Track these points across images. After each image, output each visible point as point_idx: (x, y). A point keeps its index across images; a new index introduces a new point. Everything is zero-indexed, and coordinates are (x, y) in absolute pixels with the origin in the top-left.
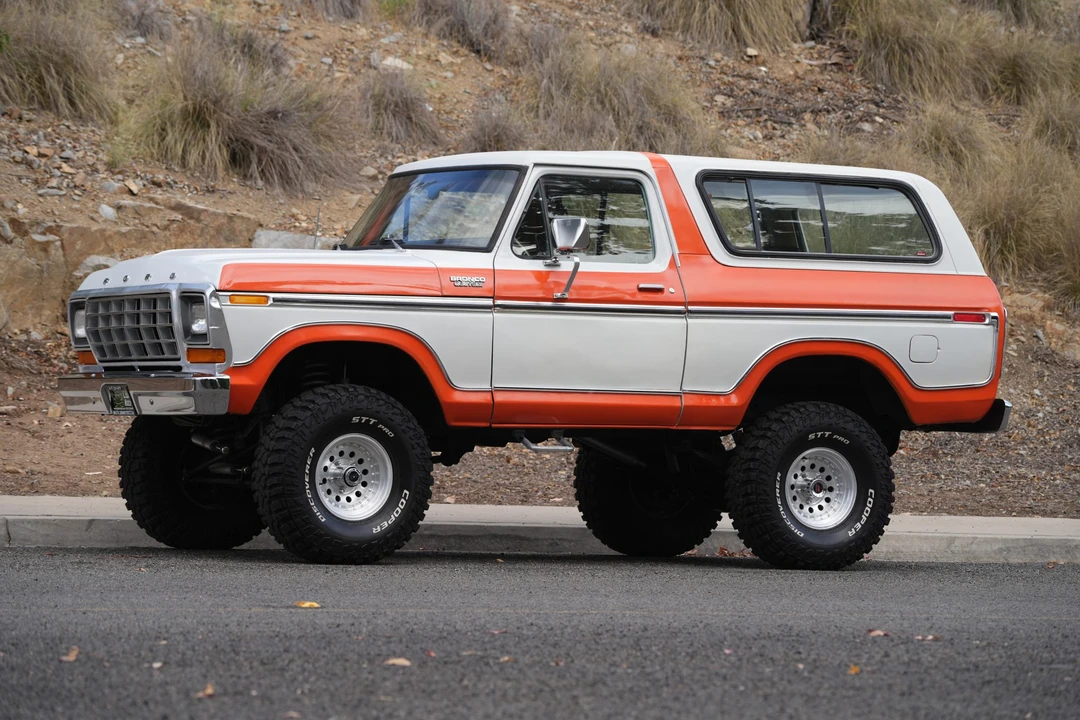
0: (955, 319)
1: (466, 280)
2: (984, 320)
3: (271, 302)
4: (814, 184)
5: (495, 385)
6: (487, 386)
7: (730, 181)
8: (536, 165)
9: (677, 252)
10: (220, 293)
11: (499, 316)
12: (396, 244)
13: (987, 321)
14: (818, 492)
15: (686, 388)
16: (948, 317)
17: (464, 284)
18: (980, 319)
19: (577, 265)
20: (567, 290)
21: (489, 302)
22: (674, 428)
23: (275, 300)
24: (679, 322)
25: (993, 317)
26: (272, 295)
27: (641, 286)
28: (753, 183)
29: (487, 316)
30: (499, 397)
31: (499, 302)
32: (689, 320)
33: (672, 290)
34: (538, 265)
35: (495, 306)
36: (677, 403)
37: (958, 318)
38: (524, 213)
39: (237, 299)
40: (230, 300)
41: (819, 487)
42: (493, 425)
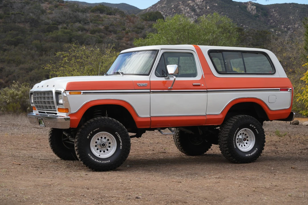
0: (280, 90)
1: (141, 84)
2: (288, 90)
3: (82, 93)
4: (240, 53)
5: (151, 115)
6: (149, 116)
7: (217, 52)
8: (161, 49)
9: (203, 74)
10: (66, 91)
11: (152, 95)
13: (289, 91)
14: (245, 141)
15: (207, 113)
16: (278, 90)
17: (141, 86)
18: (287, 90)
19: (175, 79)
20: (172, 86)
21: (149, 91)
22: (204, 125)
23: (83, 93)
24: (205, 94)
25: (290, 89)
26: (82, 91)
27: (193, 84)
28: (224, 53)
29: (148, 95)
30: (153, 119)
31: (152, 91)
32: (208, 94)
33: (203, 85)
34: (163, 79)
35: (151, 92)
36: (205, 118)
37: (281, 90)
38: (158, 63)
39: (72, 93)
40: (69, 93)
41: (245, 140)
42: (151, 127)
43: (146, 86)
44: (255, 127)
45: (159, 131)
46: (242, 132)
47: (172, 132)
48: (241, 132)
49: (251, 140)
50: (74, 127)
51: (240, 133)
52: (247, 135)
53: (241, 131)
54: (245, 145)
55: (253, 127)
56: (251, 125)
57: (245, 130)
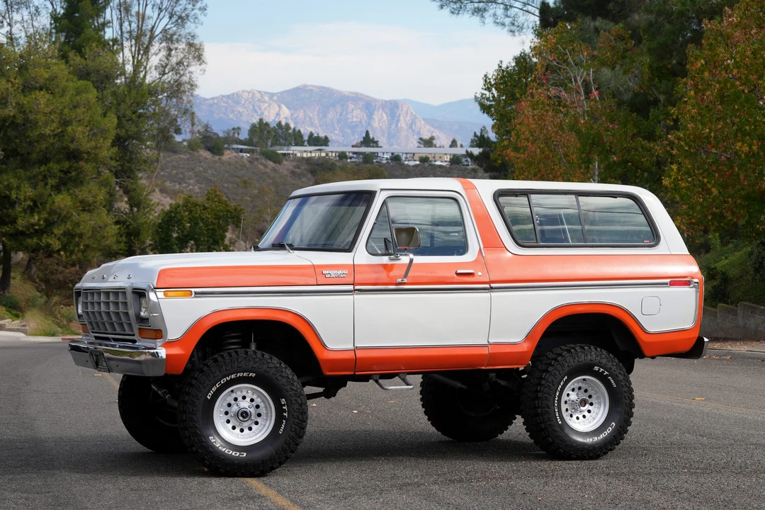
0: (670, 285)
1: (333, 273)
2: (689, 285)
3: (193, 295)
4: (573, 196)
5: (358, 345)
6: (351, 347)
7: (517, 196)
8: (382, 190)
9: (482, 246)
10: (157, 290)
11: (358, 297)
12: (287, 247)
13: (691, 286)
14: (584, 406)
15: (491, 341)
16: (666, 283)
17: (333, 276)
18: (687, 283)
19: (411, 261)
20: (405, 277)
21: (351, 287)
22: (484, 368)
23: (196, 293)
24: (486, 295)
25: (696, 282)
26: (193, 290)
27: (459, 271)
28: (533, 197)
29: (349, 298)
30: (360, 354)
31: (357, 287)
32: (493, 294)
33: (480, 274)
34: (385, 260)
35: (355, 290)
36: (485, 351)
37: (672, 284)
38: (375, 223)
39: (170, 294)
40: (165, 295)
41: (583, 403)
42: (357, 373)
43: (345, 275)
44: (606, 373)
45: (377, 382)
46: (576, 386)
47: (408, 384)
48: (573, 384)
49: (600, 404)
50: (175, 373)
51: (572, 387)
52: (590, 392)
53: (575, 382)
54: (584, 417)
55: (603, 372)
56: (596, 368)
57: (584, 380)
